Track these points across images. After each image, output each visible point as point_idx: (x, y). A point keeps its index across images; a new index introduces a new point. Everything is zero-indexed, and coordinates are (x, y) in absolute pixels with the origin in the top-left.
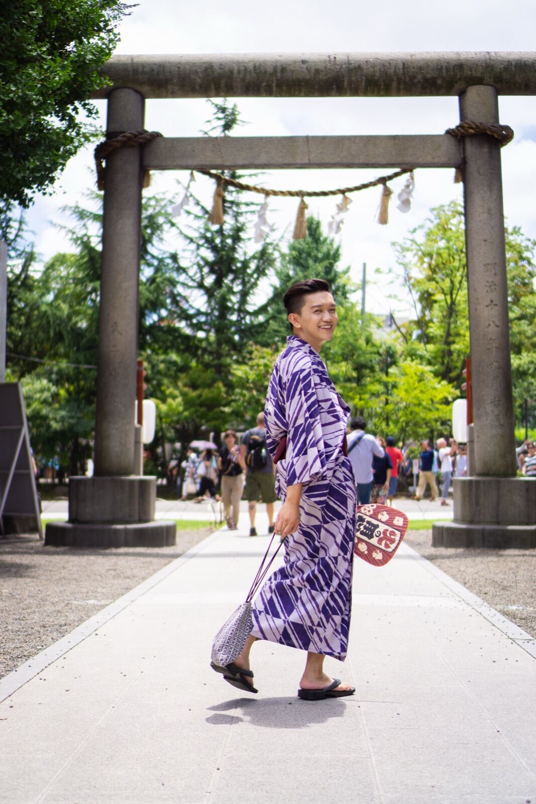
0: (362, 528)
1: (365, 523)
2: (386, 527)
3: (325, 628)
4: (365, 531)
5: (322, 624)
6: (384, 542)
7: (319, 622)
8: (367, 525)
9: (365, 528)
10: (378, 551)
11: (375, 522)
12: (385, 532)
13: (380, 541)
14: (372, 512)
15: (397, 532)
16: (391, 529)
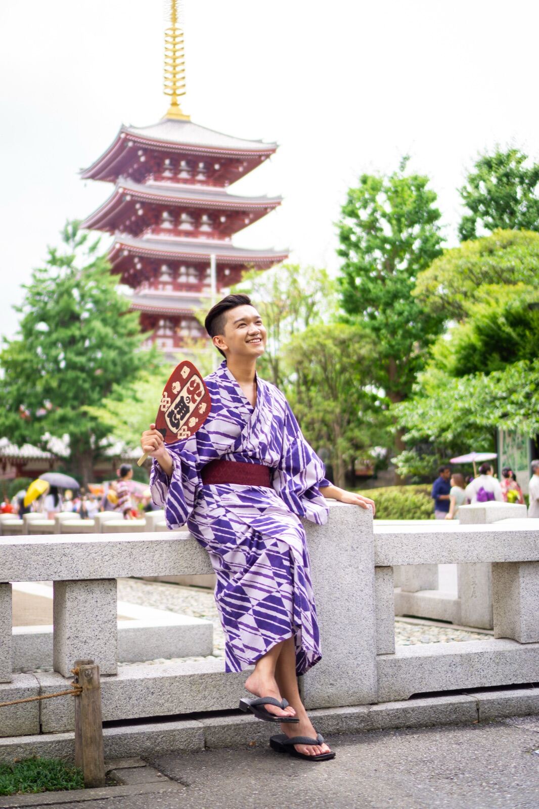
0: (178, 416)
1: (176, 411)
2: (185, 389)
3: (238, 636)
4: (181, 414)
5: (234, 636)
6: (196, 397)
7: (230, 636)
8: (178, 409)
9: (179, 413)
10: (200, 406)
11: (178, 400)
12: (189, 391)
13: (194, 401)
14: (169, 399)
15: (192, 379)
16: (188, 384)
